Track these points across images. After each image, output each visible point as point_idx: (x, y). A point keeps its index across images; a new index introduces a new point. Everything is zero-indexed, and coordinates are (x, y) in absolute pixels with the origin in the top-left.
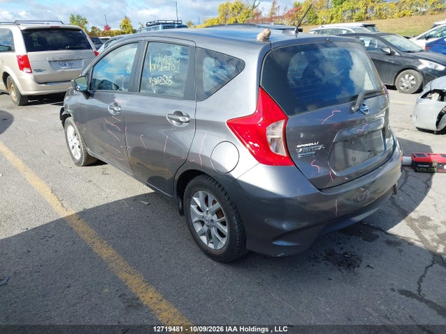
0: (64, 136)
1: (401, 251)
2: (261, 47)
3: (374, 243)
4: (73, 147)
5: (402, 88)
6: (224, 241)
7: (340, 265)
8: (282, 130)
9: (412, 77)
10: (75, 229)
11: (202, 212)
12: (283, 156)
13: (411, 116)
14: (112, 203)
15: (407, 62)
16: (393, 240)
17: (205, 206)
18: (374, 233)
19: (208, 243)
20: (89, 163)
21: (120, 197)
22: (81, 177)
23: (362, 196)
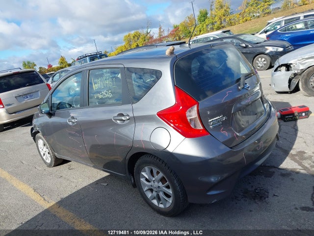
0: (36, 148)
1: (293, 179)
2: (170, 60)
3: (272, 177)
4: (44, 154)
5: (259, 68)
6: (170, 201)
7: (254, 199)
8: (196, 112)
9: (263, 59)
10: (58, 215)
11: (150, 182)
12: (200, 130)
13: (270, 85)
14: (80, 190)
15: (258, 50)
16: (285, 172)
17: (151, 177)
18: (271, 170)
19: (159, 205)
20: (57, 163)
21: (85, 184)
22: (54, 175)
23: (259, 146)
